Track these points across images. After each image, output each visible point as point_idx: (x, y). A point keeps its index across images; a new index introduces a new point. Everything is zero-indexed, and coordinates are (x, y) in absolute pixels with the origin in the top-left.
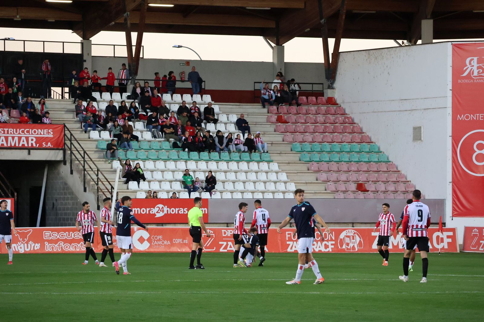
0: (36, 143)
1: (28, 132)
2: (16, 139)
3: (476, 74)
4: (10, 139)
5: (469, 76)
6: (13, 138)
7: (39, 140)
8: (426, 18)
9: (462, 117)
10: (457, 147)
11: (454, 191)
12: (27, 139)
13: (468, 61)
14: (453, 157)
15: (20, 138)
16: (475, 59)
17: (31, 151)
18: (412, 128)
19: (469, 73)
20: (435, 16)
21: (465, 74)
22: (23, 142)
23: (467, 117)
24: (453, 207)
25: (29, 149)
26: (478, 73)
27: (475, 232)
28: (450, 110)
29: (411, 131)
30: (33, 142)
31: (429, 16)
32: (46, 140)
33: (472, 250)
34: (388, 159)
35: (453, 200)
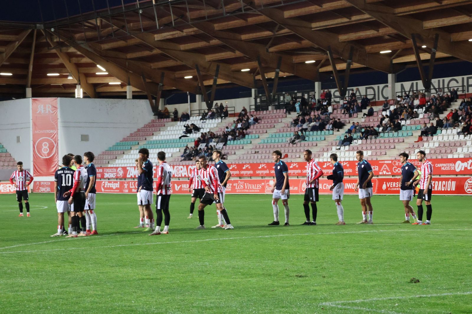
3: (43, 112)
5: (40, 113)
8: (28, 87)
9: (37, 132)
10: (35, 145)
11: (34, 165)
13: (39, 106)
14: (33, 150)
16: (42, 106)
18: (16, 137)
19: (40, 112)
20: (32, 86)
21: (38, 112)
23: (39, 132)
24: (34, 172)
26: (44, 112)
27: (38, 183)
28: (31, 129)
29: (16, 138)
31: (29, 87)
33: (36, 192)
34: (7, 151)
35: (34, 169)
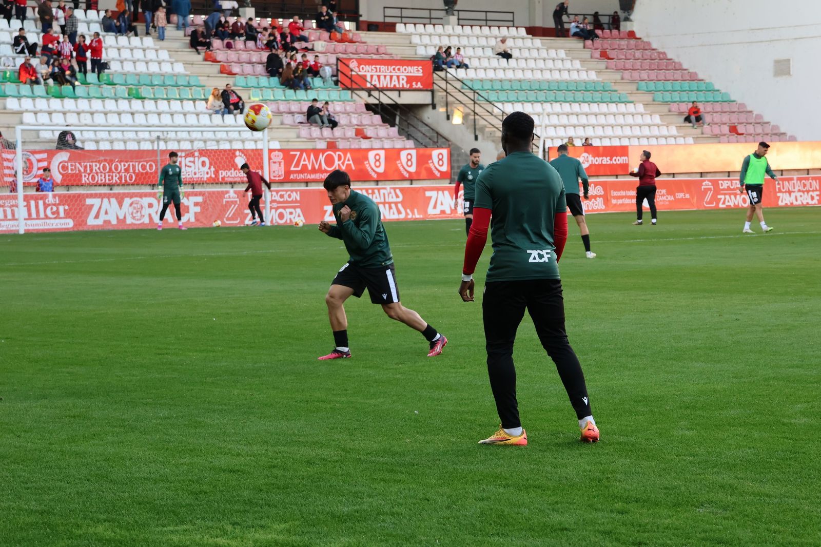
0: (407, 83)
1: (399, 69)
2: (388, 78)
4: (382, 78)
6: (385, 76)
7: (410, 79)
12: (398, 77)
15: (391, 77)
17: (402, 93)
18: (772, 62)
22: (395, 82)
25: (399, 90)
30: (404, 82)
32: (416, 79)
